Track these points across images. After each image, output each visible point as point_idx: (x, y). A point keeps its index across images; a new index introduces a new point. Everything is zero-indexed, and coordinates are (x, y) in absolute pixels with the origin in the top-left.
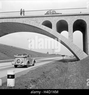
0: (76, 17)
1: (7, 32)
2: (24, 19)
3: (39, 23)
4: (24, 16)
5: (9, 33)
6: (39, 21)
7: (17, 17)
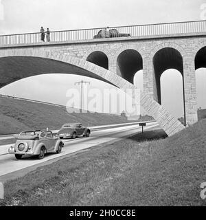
0: (159, 42)
1: (18, 76)
2: (49, 49)
3: (82, 57)
4: (48, 43)
5: (22, 76)
6: (81, 53)
7: (34, 44)
